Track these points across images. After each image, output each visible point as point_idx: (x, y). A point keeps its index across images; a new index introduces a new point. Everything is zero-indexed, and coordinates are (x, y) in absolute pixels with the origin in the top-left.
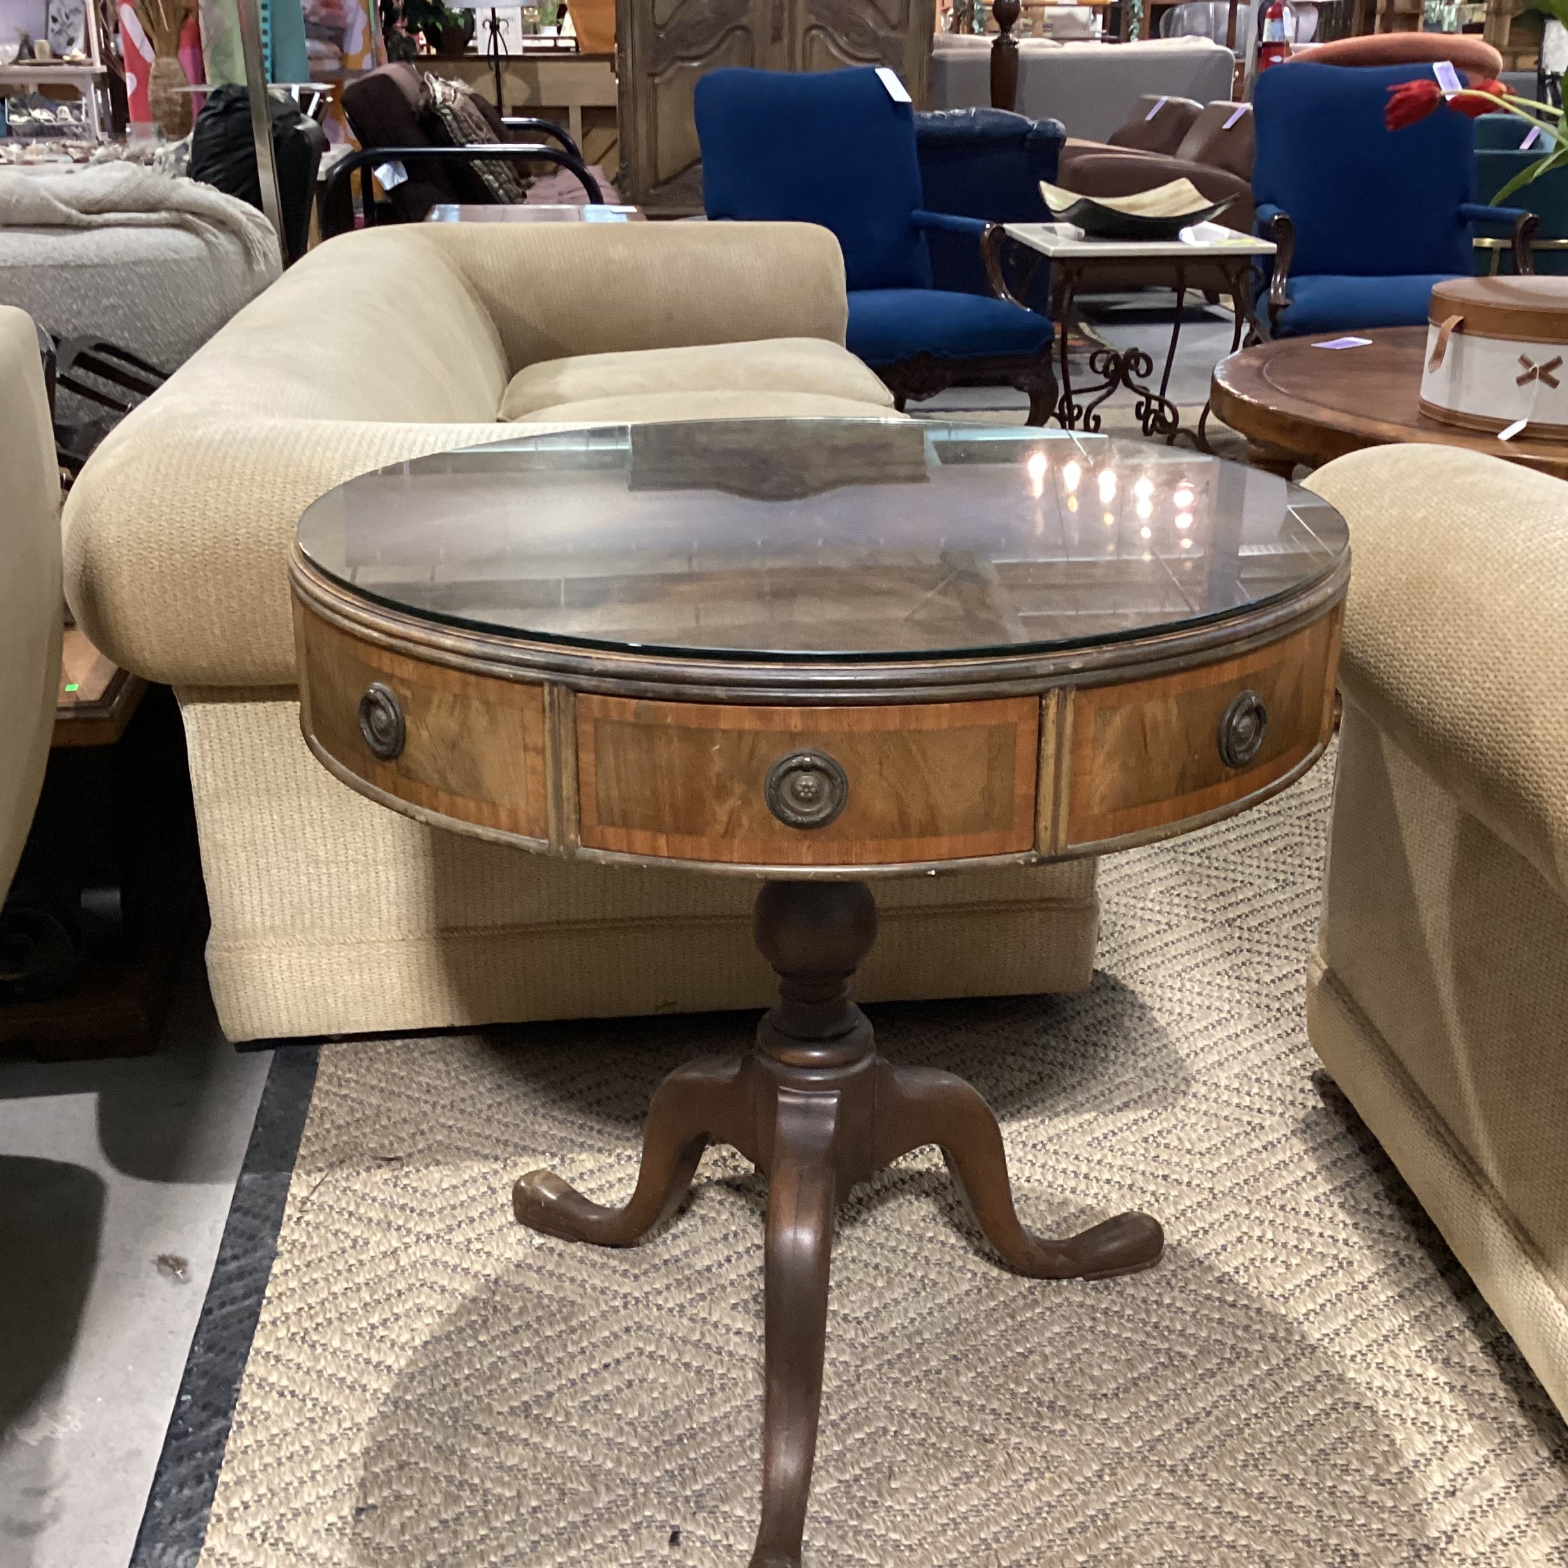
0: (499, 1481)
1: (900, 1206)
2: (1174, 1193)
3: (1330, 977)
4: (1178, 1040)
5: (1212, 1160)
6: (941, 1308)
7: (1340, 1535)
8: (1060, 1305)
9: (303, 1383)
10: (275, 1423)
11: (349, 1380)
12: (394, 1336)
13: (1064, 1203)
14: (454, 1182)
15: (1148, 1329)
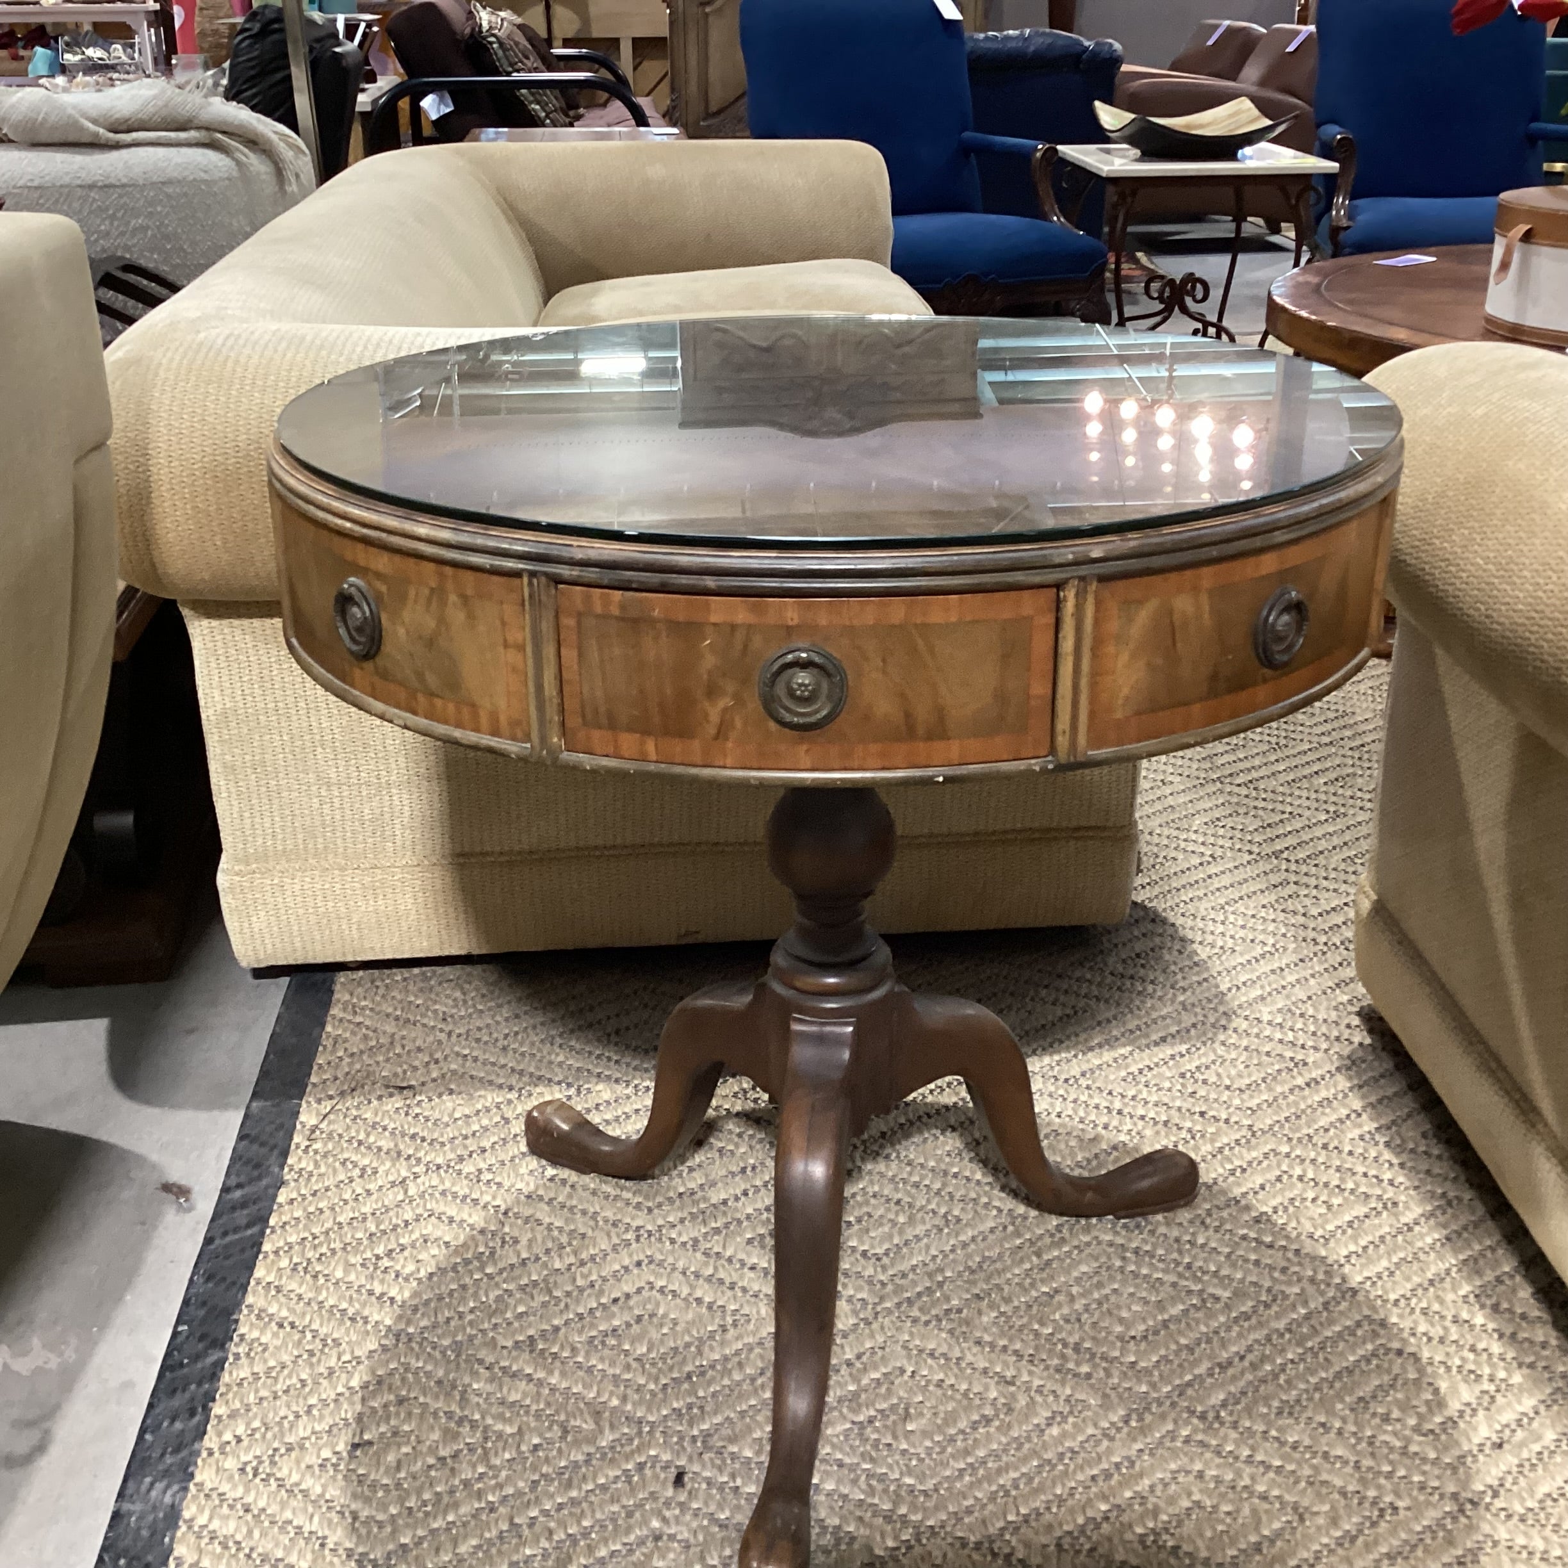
0: (501, 1417)
1: (925, 1140)
2: (1212, 1130)
3: (1379, 908)
4: (1219, 973)
5: (1251, 1097)
6: (965, 1245)
7: (1379, 1487)
8: (1088, 1244)
9: (304, 1314)
10: (273, 1355)
11: (351, 1312)
12: (398, 1267)
13: (1096, 1139)
14: (467, 1112)
15: (1180, 1269)
